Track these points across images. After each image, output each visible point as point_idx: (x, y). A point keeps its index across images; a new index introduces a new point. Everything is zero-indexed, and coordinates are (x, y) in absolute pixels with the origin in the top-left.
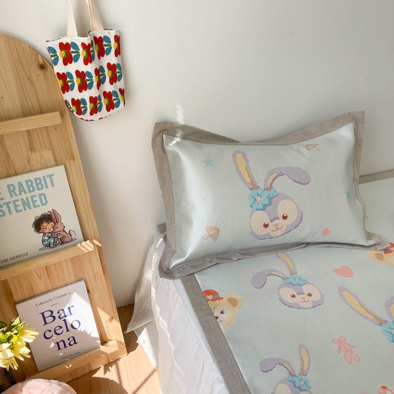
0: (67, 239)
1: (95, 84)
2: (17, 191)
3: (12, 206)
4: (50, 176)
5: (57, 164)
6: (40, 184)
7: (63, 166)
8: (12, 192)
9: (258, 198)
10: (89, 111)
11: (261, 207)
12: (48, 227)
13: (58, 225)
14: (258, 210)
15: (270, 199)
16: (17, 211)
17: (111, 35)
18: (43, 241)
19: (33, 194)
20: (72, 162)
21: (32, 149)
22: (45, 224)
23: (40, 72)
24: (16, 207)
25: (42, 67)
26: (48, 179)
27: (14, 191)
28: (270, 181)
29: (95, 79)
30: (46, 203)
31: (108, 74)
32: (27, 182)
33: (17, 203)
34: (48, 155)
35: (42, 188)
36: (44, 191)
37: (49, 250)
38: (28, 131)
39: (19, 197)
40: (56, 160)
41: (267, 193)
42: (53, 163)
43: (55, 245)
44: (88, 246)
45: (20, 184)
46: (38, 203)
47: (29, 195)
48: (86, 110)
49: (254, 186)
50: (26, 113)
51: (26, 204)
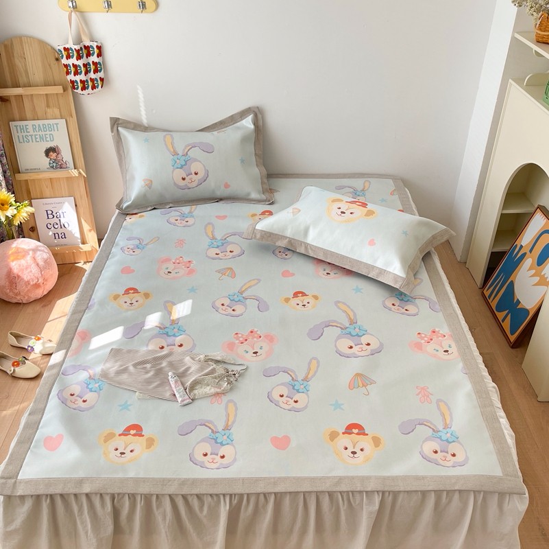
0: (64, 166)
1: (83, 72)
2: (37, 129)
3: (33, 137)
4: (57, 124)
5: (62, 118)
6: (50, 128)
7: (64, 120)
8: (34, 129)
9: (178, 161)
10: (80, 88)
11: (180, 166)
12: (53, 155)
13: (59, 156)
14: (178, 168)
15: (186, 162)
16: (36, 141)
17: (95, 45)
18: (50, 163)
19: (46, 133)
20: (71, 118)
21: (48, 106)
22: (51, 153)
23: (56, 62)
24: (36, 138)
25: (57, 59)
26: (55, 126)
28: (186, 151)
29: (83, 70)
30: (53, 141)
31: (92, 67)
32: (43, 125)
34: (57, 111)
35: (51, 131)
37: (52, 170)
38: (46, 94)
39: (38, 133)
40: (61, 115)
41: (184, 158)
42: (59, 117)
43: (57, 168)
44: (75, 173)
45: (39, 125)
46: (48, 139)
47: (44, 133)
48: (78, 87)
49: (175, 153)
50: (47, 84)
51: (41, 138)
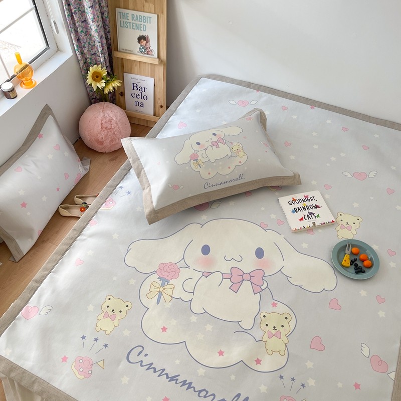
0: (150, 53)
2: (135, 18)
3: (131, 24)
4: (150, 18)
5: (155, 13)
6: (144, 19)
7: (156, 15)
8: (133, 18)
12: (144, 43)
13: (148, 44)
16: (133, 29)
18: (140, 48)
19: (141, 23)
20: (162, 15)
21: (146, 1)
22: (142, 41)
26: (149, 18)
27: (134, 18)
30: (145, 31)
32: (140, 16)
33: (134, 25)
34: (152, 6)
35: (145, 22)
36: (145, 24)
37: (141, 54)
39: (135, 22)
40: (155, 11)
42: (153, 12)
43: (144, 53)
45: (137, 15)
47: (139, 23)
51: (137, 26)
